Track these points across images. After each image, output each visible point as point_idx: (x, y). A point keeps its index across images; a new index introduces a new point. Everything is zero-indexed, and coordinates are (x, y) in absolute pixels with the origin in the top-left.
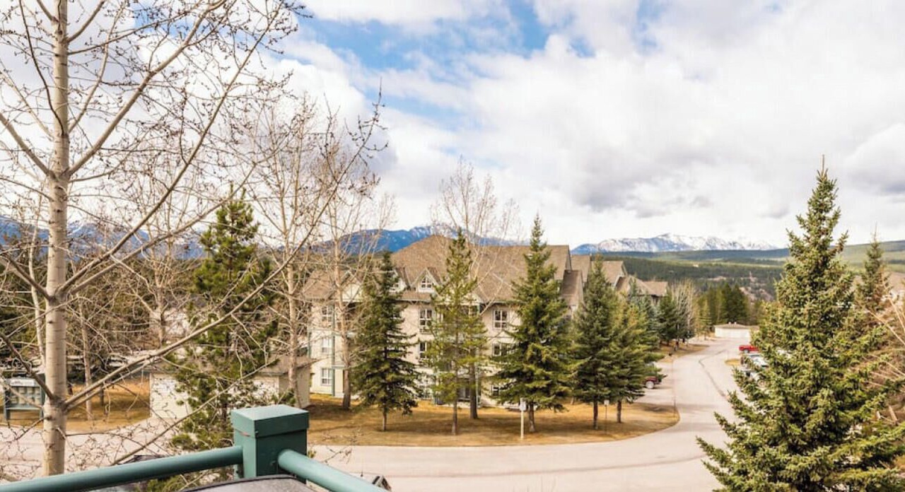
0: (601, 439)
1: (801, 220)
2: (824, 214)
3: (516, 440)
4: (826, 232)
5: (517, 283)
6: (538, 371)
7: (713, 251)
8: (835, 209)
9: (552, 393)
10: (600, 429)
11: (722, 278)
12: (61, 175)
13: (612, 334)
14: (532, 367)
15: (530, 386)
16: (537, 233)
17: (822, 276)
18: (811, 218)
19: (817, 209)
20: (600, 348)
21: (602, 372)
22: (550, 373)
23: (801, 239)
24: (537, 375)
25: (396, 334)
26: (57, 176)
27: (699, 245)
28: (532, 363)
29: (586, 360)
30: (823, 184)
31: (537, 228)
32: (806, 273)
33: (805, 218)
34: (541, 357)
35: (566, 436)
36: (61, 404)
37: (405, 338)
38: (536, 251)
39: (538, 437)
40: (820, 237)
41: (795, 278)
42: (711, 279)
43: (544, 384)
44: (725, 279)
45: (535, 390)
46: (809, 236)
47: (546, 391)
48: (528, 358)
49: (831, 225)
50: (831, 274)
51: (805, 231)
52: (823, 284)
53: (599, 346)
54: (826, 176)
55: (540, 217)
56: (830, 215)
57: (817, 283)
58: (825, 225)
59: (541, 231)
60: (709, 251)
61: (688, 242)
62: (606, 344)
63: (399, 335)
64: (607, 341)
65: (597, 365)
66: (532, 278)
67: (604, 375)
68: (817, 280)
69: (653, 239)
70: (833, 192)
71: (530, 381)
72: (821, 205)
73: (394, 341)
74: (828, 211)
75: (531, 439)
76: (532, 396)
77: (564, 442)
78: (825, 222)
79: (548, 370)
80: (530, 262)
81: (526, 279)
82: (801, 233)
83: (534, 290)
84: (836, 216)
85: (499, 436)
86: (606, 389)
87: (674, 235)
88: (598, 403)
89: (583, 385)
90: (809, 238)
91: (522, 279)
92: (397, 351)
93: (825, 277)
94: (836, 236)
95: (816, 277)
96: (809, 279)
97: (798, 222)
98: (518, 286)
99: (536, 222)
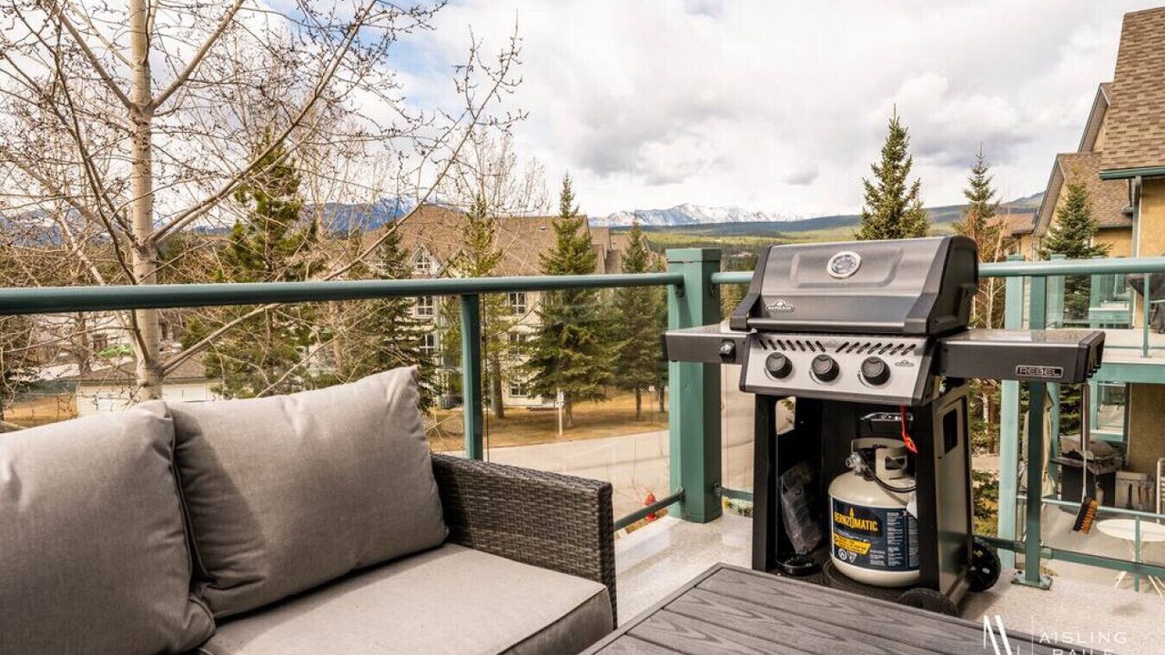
0: (648, 429)
1: (875, 169)
2: (896, 162)
3: (554, 437)
4: (899, 180)
5: (546, 256)
6: (577, 356)
7: (735, 223)
8: (907, 157)
9: (593, 380)
10: (644, 419)
11: (747, 253)
12: (145, 109)
13: (654, 311)
14: (569, 352)
15: (568, 373)
16: (567, 198)
17: (898, 224)
18: (885, 166)
19: (890, 158)
20: (643, 326)
21: (645, 354)
22: (590, 357)
23: (876, 188)
24: (575, 361)
25: (406, 320)
26: (141, 109)
27: (720, 217)
28: (568, 347)
29: (628, 341)
30: (895, 133)
31: (567, 191)
32: (883, 221)
33: (880, 166)
34: (578, 340)
35: (610, 429)
36: (158, 368)
37: (418, 324)
38: (567, 218)
39: (579, 432)
40: (894, 185)
41: (872, 227)
42: (735, 256)
43: (584, 370)
44: (750, 254)
45: (573, 377)
46: (884, 184)
47: (586, 379)
48: (563, 342)
49: (904, 174)
50: (906, 221)
51: (879, 180)
52: (899, 232)
53: (641, 325)
54: (897, 124)
55: (570, 178)
56: (903, 163)
57: (893, 231)
58: (898, 174)
59: (571, 194)
60: (731, 223)
61: (708, 213)
62: (648, 324)
63: (410, 321)
64: (650, 320)
65: (638, 347)
66: (564, 249)
67: (647, 358)
68: (893, 228)
69: (669, 211)
70: (905, 140)
71: (567, 367)
72: (894, 153)
73: (405, 329)
74: (899, 160)
75: (570, 434)
76: (570, 386)
77: (608, 436)
78: (897, 171)
79: (587, 355)
80: (561, 231)
81: (557, 251)
82: (876, 182)
83: (567, 262)
84: (909, 164)
85: (534, 434)
86: (650, 373)
87: (693, 206)
88: (642, 390)
89: (623, 370)
90: (883, 187)
91: (551, 251)
92: (408, 341)
93: (900, 224)
94: (908, 183)
95: (892, 225)
96: (886, 227)
97: (872, 171)
98: (547, 259)
99: (565, 185)
